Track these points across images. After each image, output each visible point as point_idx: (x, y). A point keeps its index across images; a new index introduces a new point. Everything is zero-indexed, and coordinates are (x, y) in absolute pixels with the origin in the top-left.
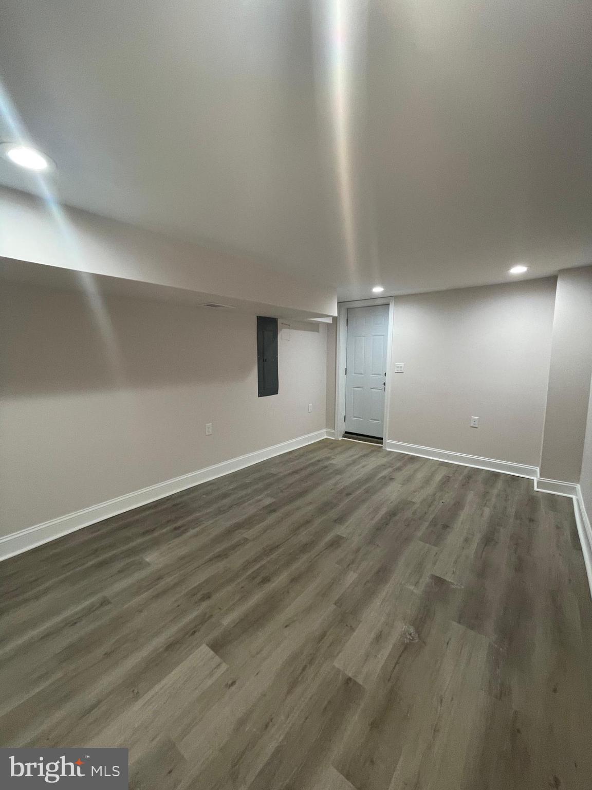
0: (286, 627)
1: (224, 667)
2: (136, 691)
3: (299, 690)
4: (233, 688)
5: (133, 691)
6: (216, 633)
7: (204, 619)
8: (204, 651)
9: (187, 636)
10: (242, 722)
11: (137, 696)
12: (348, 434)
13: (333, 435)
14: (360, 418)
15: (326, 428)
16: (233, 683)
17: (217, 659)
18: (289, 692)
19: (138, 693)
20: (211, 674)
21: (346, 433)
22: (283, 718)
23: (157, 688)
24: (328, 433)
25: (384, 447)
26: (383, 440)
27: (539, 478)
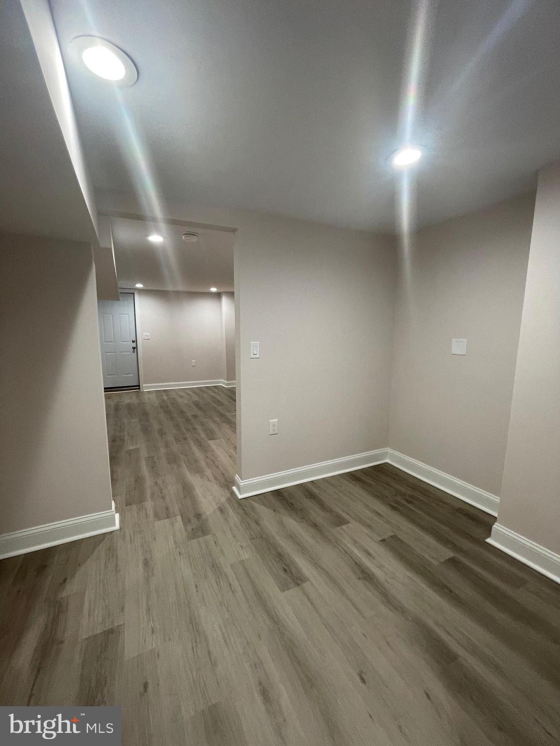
14: (115, 375)
25: (141, 390)
26: (139, 386)
27: (226, 382)
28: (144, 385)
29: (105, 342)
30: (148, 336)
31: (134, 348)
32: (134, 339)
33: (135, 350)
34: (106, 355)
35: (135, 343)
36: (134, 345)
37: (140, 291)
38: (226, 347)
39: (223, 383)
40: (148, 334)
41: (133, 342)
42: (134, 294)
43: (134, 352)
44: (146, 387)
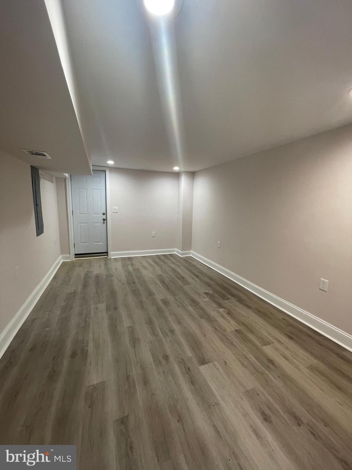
0: (205, 336)
1: (216, 363)
2: (214, 404)
3: (235, 344)
4: (227, 363)
5: (214, 405)
6: (195, 360)
7: (182, 362)
8: (203, 369)
9: (190, 373)
10: (243, 365)
11: (217, 404)
12: (77, 255)
13: (67, 258)
14: (87, 243)
15: (61, 254)
16: (225, 362)
17: (211, 364)
18: (235, 347)
19: (215, 403)
20: (218, 369)
21: (76, 255)
22: (244, 352)
23: (216, 393)
24: (63, 258)
25: (109, 257)
26: (107, 253)
27: (181, 252)
28: (111, 253)
29: (80, 214)
30: (116, 209)
31: (104, 220)
32: (105, 212)
33: (105, 221)
34: (80, 225)
35: (105, 215)
36: (104, 217)
37: (111, 169)
38: (183, 225)
39: (177, 252)
40: (117, 208)
41: (104, 214)
42: (105, 171)
43: (104, 223)
44: (113, 255)
